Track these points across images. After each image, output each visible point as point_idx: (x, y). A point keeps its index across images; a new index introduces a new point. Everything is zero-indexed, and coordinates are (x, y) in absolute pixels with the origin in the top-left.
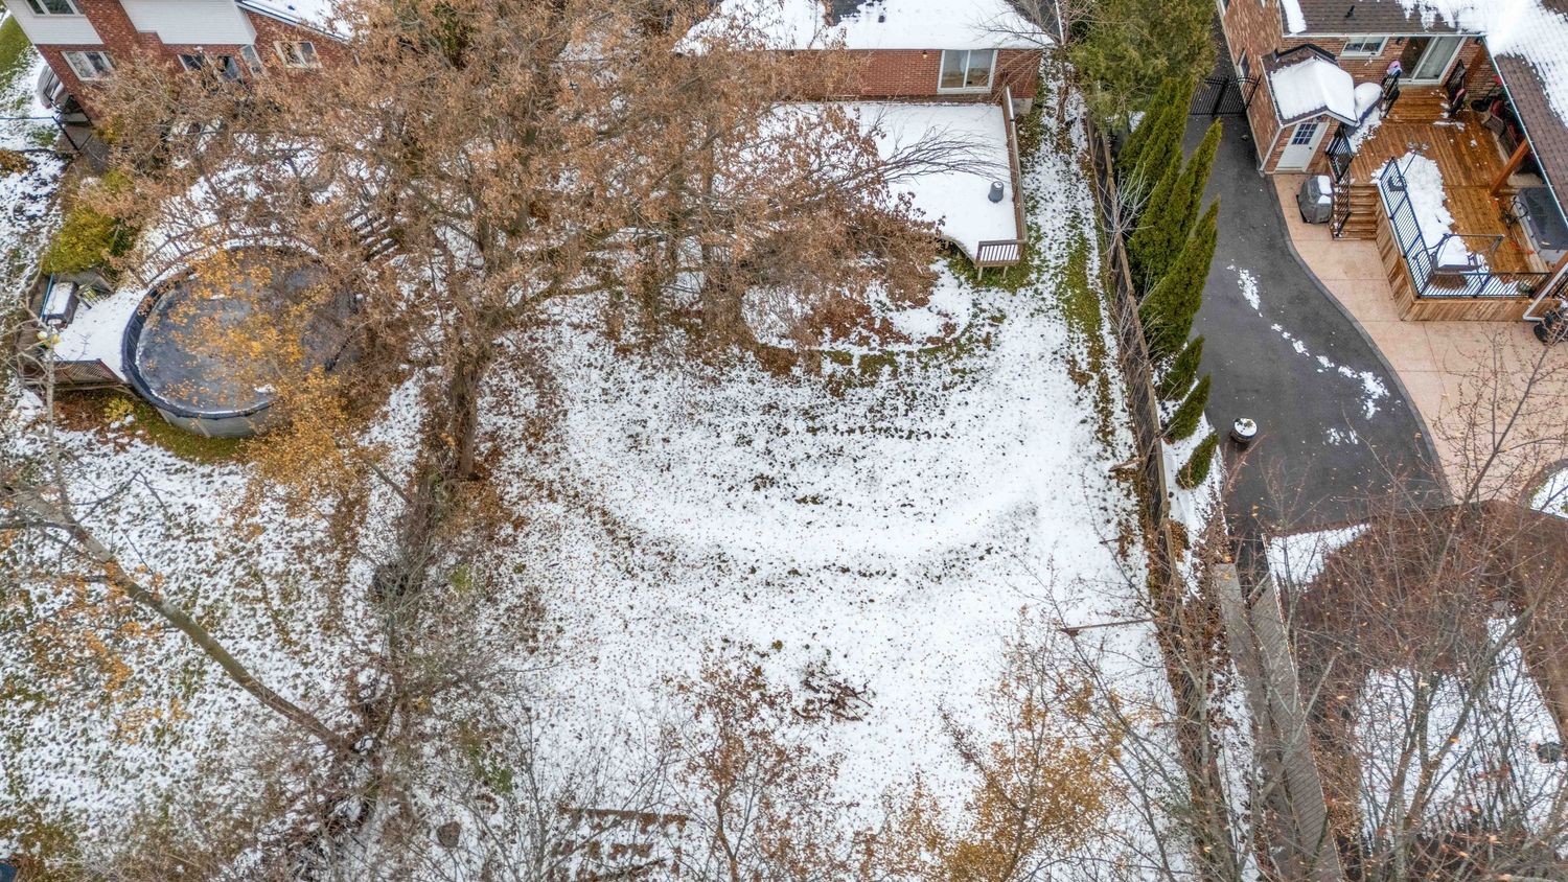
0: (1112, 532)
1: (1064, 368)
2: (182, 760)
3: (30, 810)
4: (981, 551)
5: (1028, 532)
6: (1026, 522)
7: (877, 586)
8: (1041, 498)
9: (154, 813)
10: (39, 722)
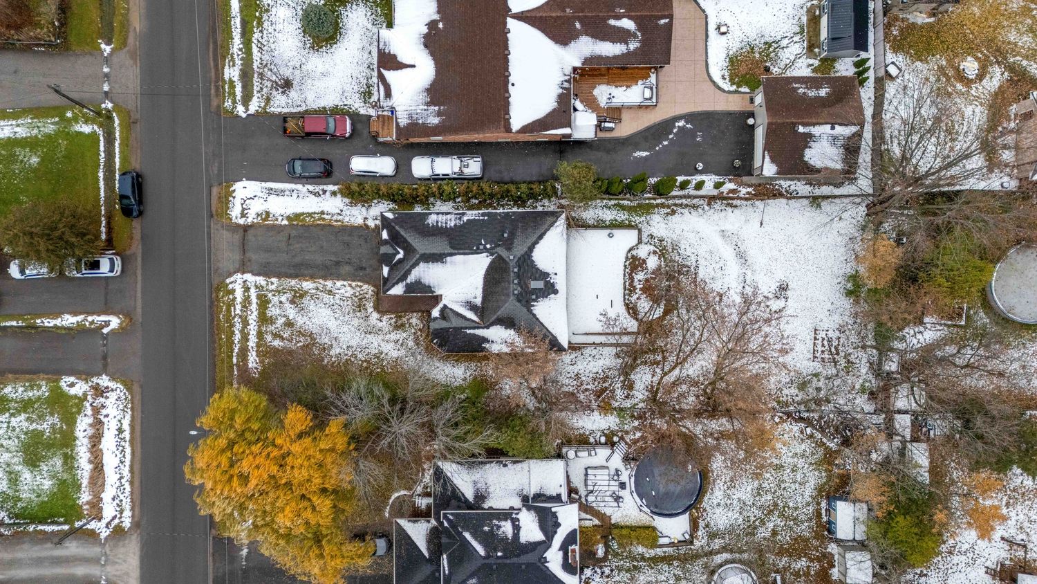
0: (729, 209)
1: (670, 217)
2: (800, 462)
3: (814, 499)
4: (737, 248)
5: (730, 233)
6: (727, 234)
7: (749, 278)
8: (719, 229)
9: (815, 466)
10: (791, 505)
